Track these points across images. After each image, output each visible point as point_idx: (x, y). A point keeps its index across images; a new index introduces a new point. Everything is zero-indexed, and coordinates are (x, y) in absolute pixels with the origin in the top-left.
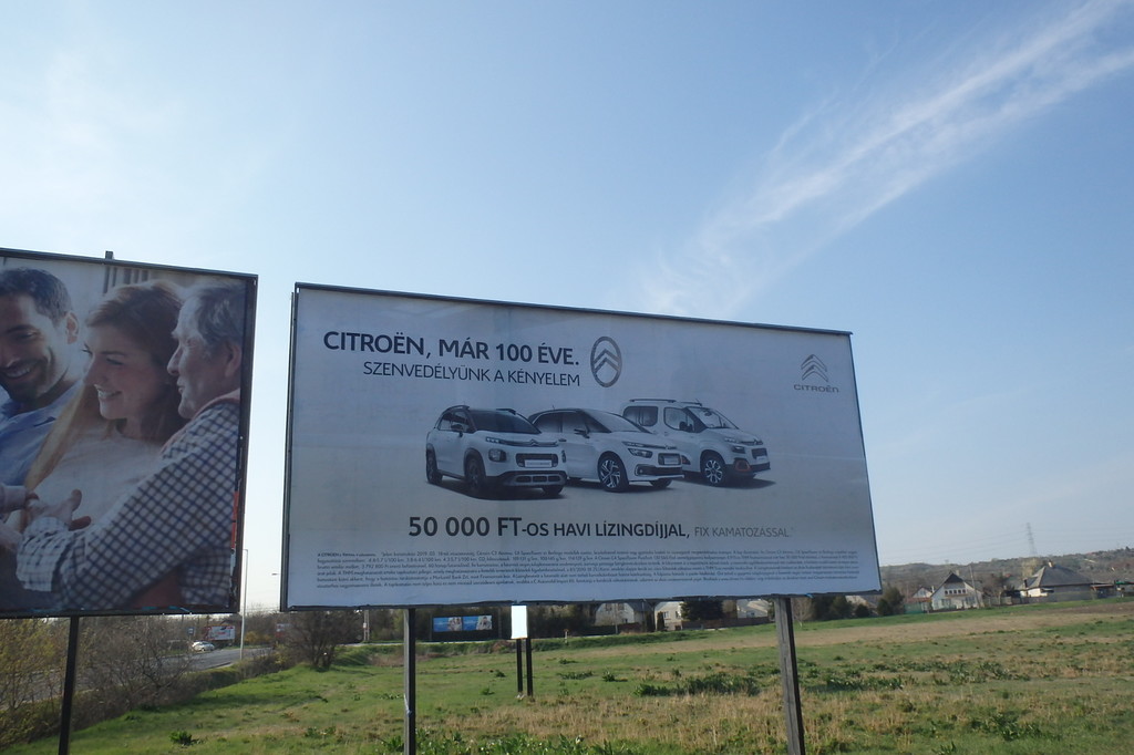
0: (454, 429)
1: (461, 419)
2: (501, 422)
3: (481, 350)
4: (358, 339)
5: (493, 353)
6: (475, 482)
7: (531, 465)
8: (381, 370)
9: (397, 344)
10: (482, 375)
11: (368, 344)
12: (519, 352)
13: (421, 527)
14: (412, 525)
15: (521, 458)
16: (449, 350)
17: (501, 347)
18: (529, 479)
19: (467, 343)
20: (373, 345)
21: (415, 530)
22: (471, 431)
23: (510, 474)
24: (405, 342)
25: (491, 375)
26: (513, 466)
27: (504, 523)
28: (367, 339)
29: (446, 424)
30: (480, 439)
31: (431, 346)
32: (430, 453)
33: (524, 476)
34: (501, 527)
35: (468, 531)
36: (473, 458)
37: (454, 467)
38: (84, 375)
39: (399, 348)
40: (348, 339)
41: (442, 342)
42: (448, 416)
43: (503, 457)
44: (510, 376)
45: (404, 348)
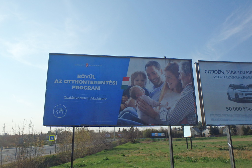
0: (232, 89)
1: (233, 87)
2: (241, 87)
3: (235, 72)
4: (211, 71)
5: (237, 73)
6: (238, 100)
7: (248, 96)
8: (216, 77)
9: (218, 72)
10: (236, 77)
11: (213, 72)
12: (242, 72)
13: (229, 109)
14: (227, 108)
15: (246, 94)
16: (229, 72)
17: (238, 71)
18: (248, 99)
19: (232, 71)
20: (214, 72)
21: (227, 109)
22: (235, 89)
23: (244, 98)
24: (220, 71)
25: (238, 77)
26: (245, 96)
27: (244, 108)
28: (213, 71)
29: (230, 88)
30: (237, 91)
31: (225, 72)
32: (228, 94)
33: (247, 98)
34: (244, 109)
35: (238, 110)
36: (236, 95)
37: (233, 97)
38: (165, 80)
39: (219, 73)
40: (209, 71)
41: (227, 71)
42: (230, 86)
43: (242, 94)
44: (241, 77)
45: (220, 73)
